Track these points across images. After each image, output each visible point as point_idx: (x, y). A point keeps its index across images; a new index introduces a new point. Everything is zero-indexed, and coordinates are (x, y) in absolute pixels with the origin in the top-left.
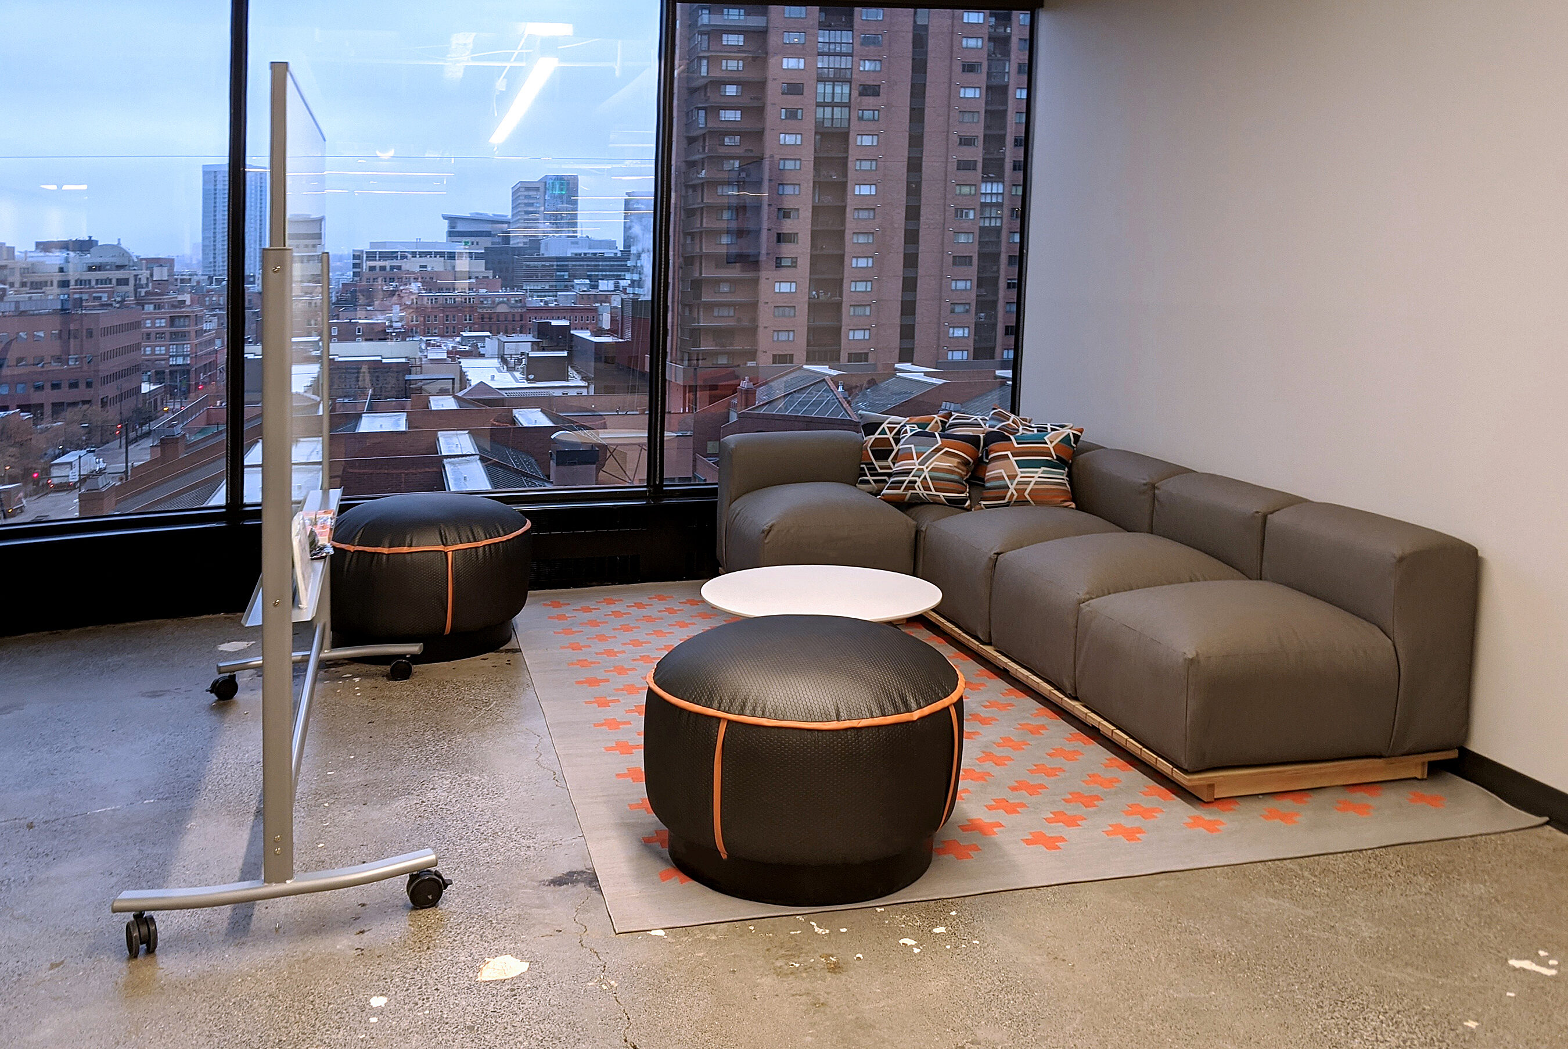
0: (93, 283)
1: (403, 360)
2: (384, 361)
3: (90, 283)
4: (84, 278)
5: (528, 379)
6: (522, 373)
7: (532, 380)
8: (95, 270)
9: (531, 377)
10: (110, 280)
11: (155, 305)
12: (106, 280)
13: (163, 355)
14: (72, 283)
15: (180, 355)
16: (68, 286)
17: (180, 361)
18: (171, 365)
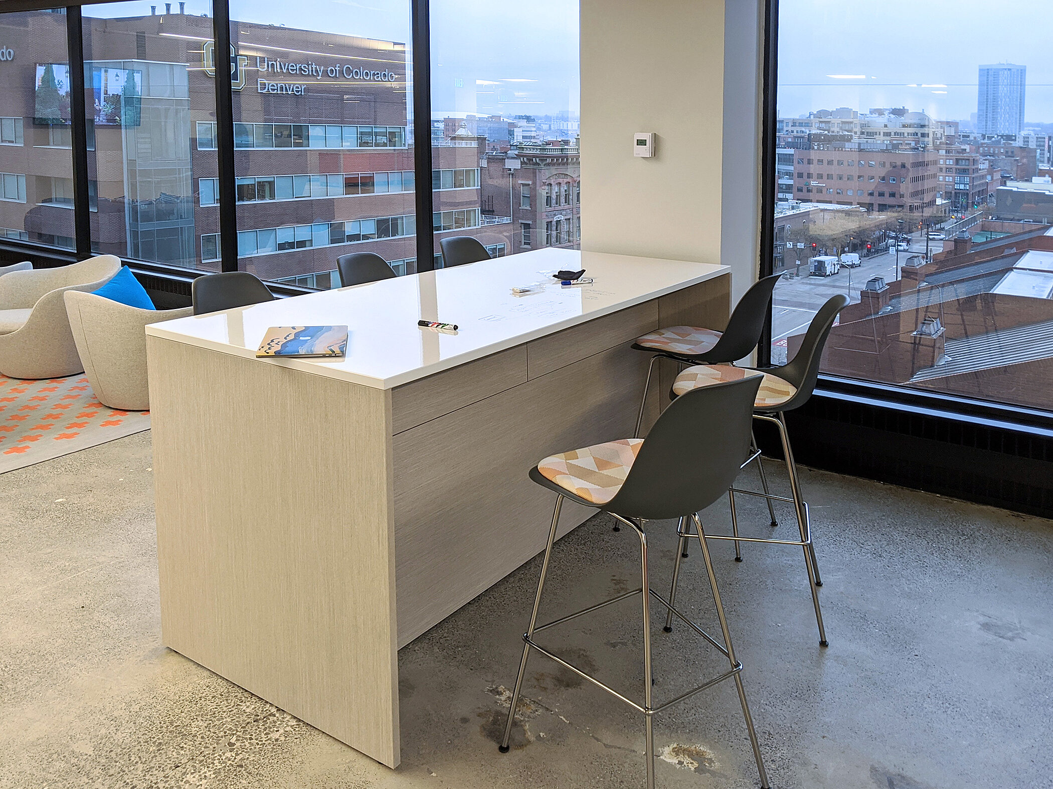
0: (906, 135)
3: (903, 135)
4: (900, 131)
8: (907, 127)
10: (917, 134)
11: (946, 151)
12: (914, 134)
13: (951, 182)
14: (893, 134)
15: (962, 184)
16: (890, 136)
17: (962, 187)
18: (955, 189)
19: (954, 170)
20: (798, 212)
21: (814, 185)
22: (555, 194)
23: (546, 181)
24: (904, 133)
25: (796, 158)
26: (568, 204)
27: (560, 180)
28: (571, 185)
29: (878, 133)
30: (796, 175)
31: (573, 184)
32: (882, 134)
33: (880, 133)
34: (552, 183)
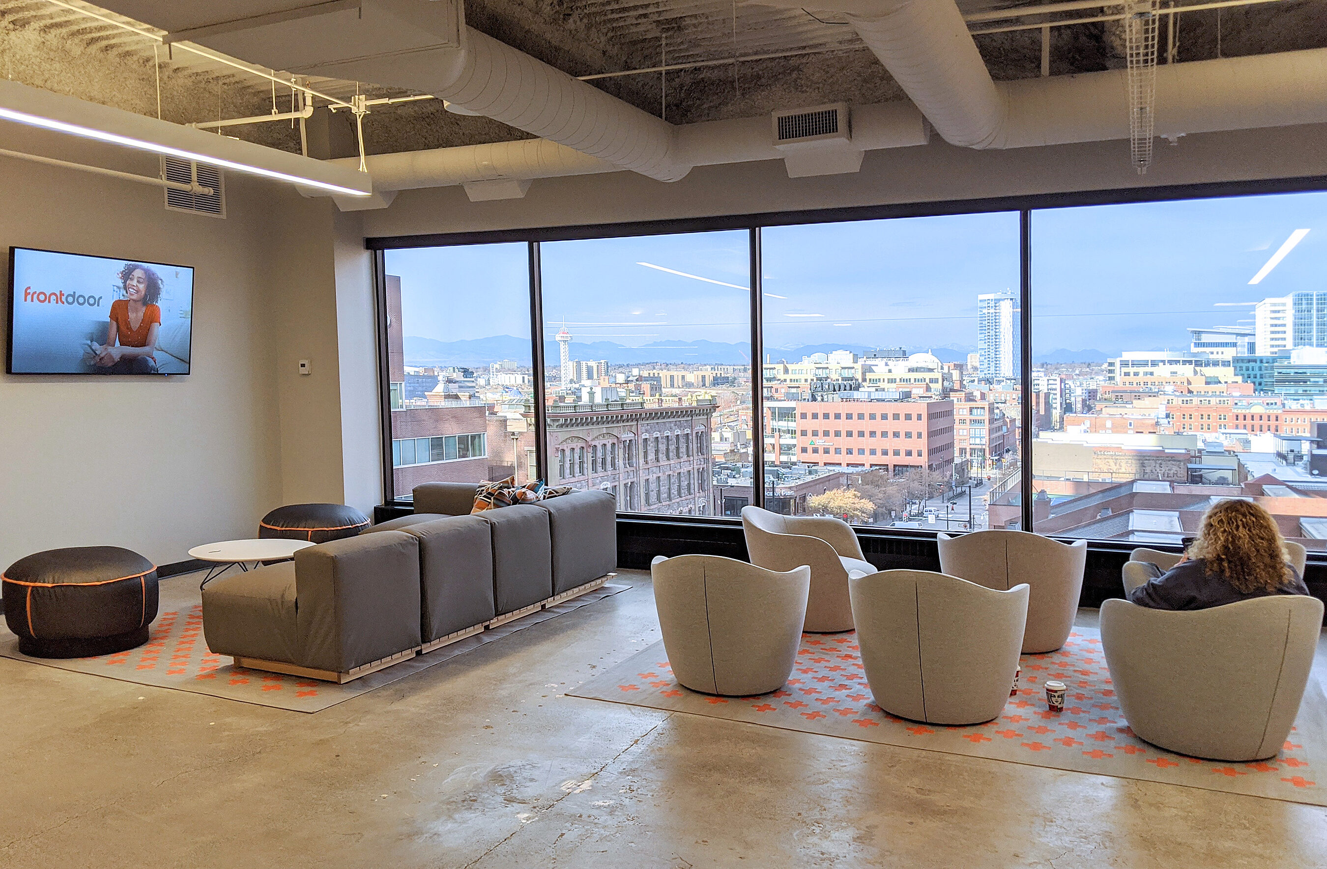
0: (912, 381)
1: (1183, 451)
2: (1167, 451)
3: (910, 381)
4: (905, 378)
5: (1312, 474)
6: (1305, 468)
7: (1317, 475)
8: (913, 371)
9: (1316, 472)
10: (925, 379)
11: (958, 399)
12: (921, 379)
13: (965, 436)
14: (898, 380)
15: (977, 437)
16: (895, 382)
17: (978, 441)
18: (970, 444)
19: (968, 422)
20: (817, 478)
21: (820, 444)
22: (569, 462)
23: (558, 446)
24: (910, 379)
25: (798, 413)
26: (583, 474)
27: (574, 445)
28: (585, 450)
29: (882, 380)
30: (798, 433)
31: (587, 451)
32: (886, 381)
33: (884, 379)
34: (565, 448)
